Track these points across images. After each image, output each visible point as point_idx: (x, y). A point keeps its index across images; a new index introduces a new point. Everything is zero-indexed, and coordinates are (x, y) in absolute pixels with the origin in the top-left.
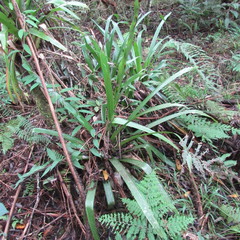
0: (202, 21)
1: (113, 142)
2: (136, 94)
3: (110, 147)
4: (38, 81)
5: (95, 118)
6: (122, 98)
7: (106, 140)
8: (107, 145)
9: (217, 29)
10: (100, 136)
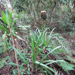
0: (66, 28)
1: (35, 69)
2: (44, 52)
3: (33, 71)
4: (13, 48)
5: (30, 60)
6: (39, 53)
7: (32, 68)
8: (32, 70)
9: (71, 31)
10: (30, 67)
